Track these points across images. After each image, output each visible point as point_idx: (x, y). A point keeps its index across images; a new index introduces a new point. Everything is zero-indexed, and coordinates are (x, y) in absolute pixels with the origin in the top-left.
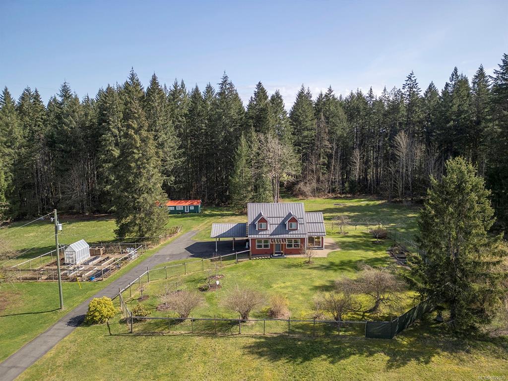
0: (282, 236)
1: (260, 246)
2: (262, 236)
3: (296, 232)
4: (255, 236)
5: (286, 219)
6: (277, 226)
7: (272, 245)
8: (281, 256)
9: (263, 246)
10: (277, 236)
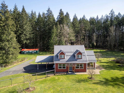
0: (73, 62)
1: (60, 67)
2: (62, 62)
3: (81, 60)
4: (58, 62)
5: (75, 53)
6: (70, 57)
7: (67, 67)
8: (73, 73)
9: (62, 67)
10: (70, 62)
